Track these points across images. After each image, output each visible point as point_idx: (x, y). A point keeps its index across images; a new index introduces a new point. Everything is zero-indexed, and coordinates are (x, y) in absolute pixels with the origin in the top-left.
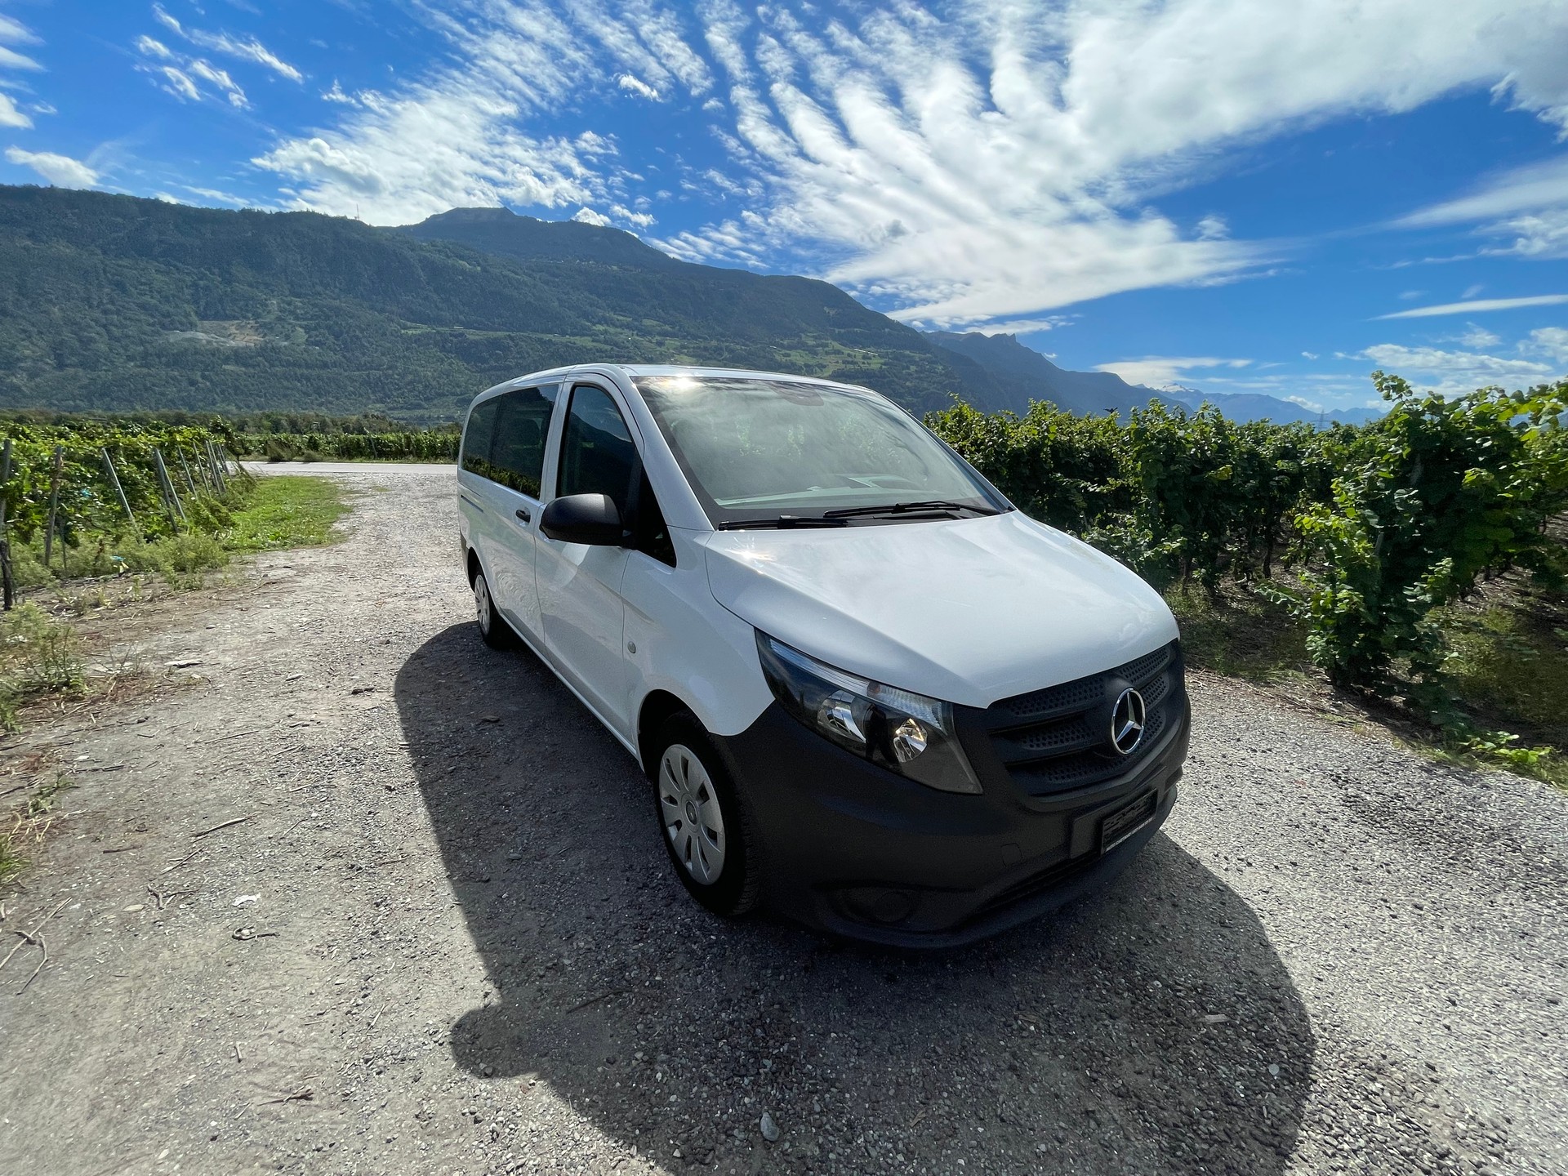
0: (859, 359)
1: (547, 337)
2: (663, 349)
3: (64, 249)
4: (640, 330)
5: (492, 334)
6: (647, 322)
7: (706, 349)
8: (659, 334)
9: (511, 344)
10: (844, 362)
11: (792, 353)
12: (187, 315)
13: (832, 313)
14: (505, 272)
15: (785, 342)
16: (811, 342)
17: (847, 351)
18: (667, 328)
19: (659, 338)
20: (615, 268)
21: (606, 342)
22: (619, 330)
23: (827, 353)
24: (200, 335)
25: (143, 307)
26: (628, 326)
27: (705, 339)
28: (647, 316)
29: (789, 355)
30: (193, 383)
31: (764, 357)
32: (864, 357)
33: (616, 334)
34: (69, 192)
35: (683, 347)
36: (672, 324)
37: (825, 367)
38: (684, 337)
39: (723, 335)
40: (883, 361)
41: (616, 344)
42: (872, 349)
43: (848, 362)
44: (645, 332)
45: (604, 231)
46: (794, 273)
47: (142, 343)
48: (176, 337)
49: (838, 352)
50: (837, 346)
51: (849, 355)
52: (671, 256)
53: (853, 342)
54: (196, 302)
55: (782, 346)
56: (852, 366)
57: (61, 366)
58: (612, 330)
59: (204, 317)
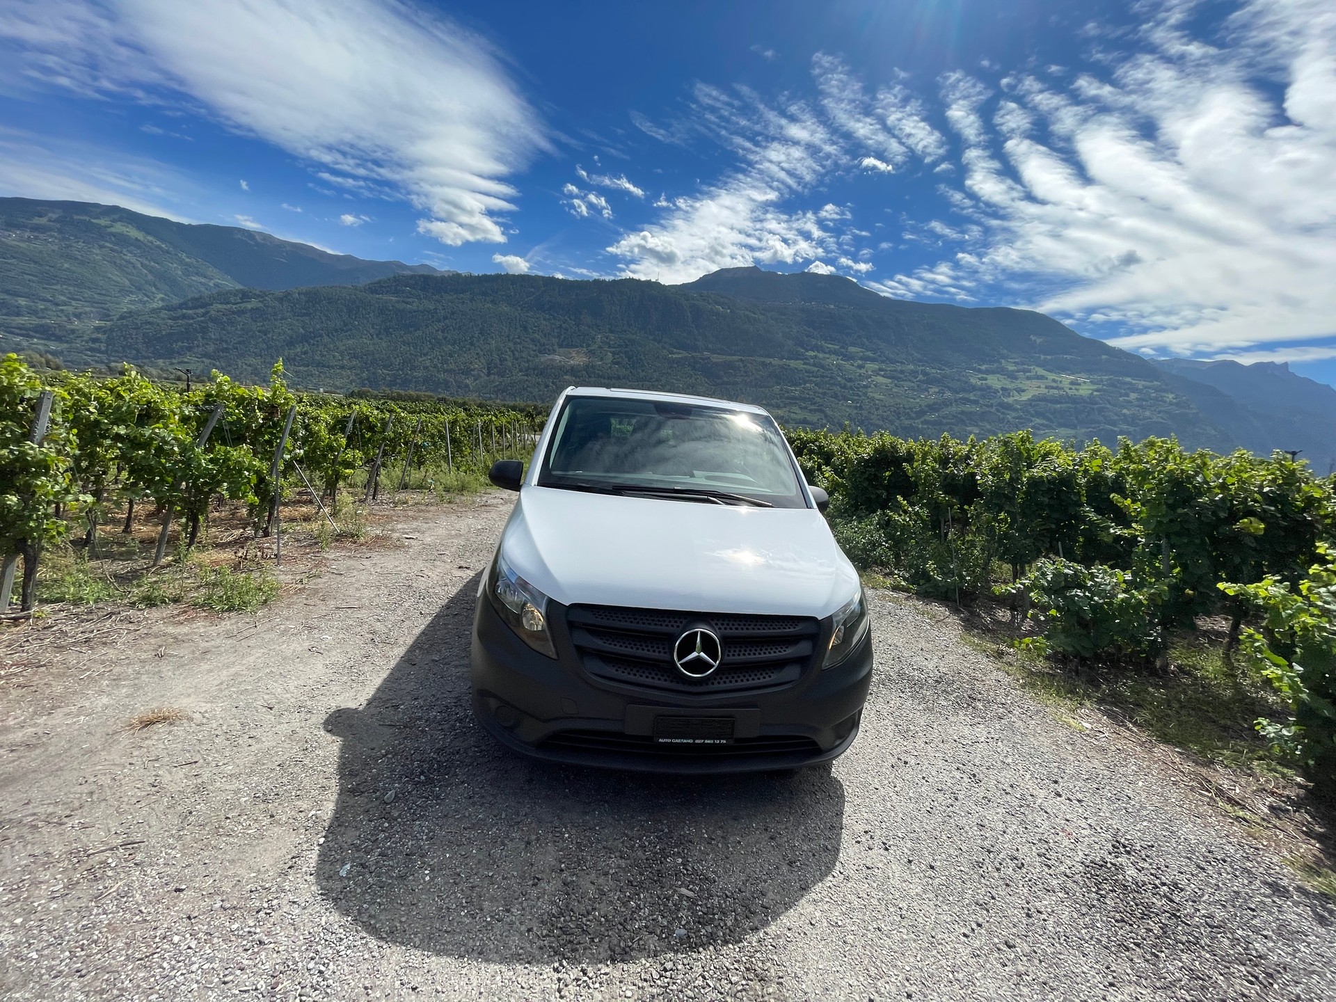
0: (1066, 384)
1: (768, 360)
2: (863, 371)
3: (505, 308)
4: (845, 356)
5: (729, 358)
6: (852, 349)
7: (902, 372)
8: (861, 359)
9: (741, 365)
10: (1046, 387)
11: (989, 377)
12: (553, 345)
13: (1039, 341)
14: (747, 313)
15: (983, 367)
16: (1011, 368)
17: (1051, 376)
18: (870, 354)
19: (860, 362)
20: (832, 307)
21: (814, 365)
22: (827, 356)
23: (1028, 378)
24: (557, 357)
25: (533, 340)
26: (835, 353)
27: (903, 363)
28: (853, 345)
29: (986, 379)
30: (547, 386)
31: (958, 380)
32: (1072, 383)
33: (824, 359)
34: (514, 276)
35: (881, 370)
36: (874, 351)
37: (1024, 391)
38: (883, 362)
39: (920, 361)
40: (1095, 387)
41: (822, 367)
42: (1083, 375)
43: (1053, 388)
44: (848, 357)
45: (829, 278)
46: (1003, 304)
47: (528, 361)
48: (545, 358)
49: (1042, 377)
50: (1041, 371)
51: (1054, 381)
52: (882, 294)
53: (1061, 368)
54: (559, 337)
55: (980, 371)
56: (1056, 392)
57: (489, 374)
58: (821, 355)
59: (561, 346)
